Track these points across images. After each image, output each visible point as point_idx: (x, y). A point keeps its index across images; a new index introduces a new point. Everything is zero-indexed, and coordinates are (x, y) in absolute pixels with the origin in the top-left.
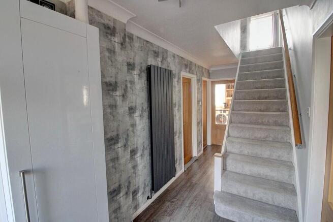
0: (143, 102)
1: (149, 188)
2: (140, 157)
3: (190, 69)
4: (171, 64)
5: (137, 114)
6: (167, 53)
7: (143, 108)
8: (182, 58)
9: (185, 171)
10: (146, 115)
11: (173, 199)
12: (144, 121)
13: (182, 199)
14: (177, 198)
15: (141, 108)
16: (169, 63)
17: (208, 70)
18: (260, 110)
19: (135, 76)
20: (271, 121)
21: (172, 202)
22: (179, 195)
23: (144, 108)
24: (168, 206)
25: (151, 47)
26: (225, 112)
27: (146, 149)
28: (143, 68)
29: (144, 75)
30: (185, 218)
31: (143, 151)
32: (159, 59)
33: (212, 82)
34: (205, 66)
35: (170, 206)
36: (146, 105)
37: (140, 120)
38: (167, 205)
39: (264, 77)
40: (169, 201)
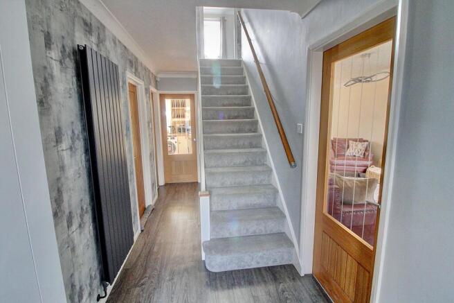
0: (73, 120)
1: (97, 282)
2: (78, 231)
3: (136, 70)
4: (111, 52)
5: (65, 145)
6: (104, 31)
7: (73, 132)
8: (125, 47)
9: (142, 231)
10: (80, 145)
11: (141, 279)
12: (78, 157)
13: (156, 273)
14: (148, 275)
15: (70, 133)
16: (109, 53)
17: (155, 77)
18: (233, 132)
19: (54, 62)
20: (246, 143)
21: (143, 284)
22: (149, 271)
23: (76, 132)
24: (139, 294)
25: (78, 11)
26: (173, 138)
27: (87, 212)
28: (67, 50)
29: (70, 64)
30: (172, 298)
31: (82, 216)
32: (94, 39)
33: (160, 95)
34: (152, 69)
35: (141, 293)
36: (78, 127)
37: (71, 156)
38: (135, 293)
39: (229, 92)
40: (136, 286)
